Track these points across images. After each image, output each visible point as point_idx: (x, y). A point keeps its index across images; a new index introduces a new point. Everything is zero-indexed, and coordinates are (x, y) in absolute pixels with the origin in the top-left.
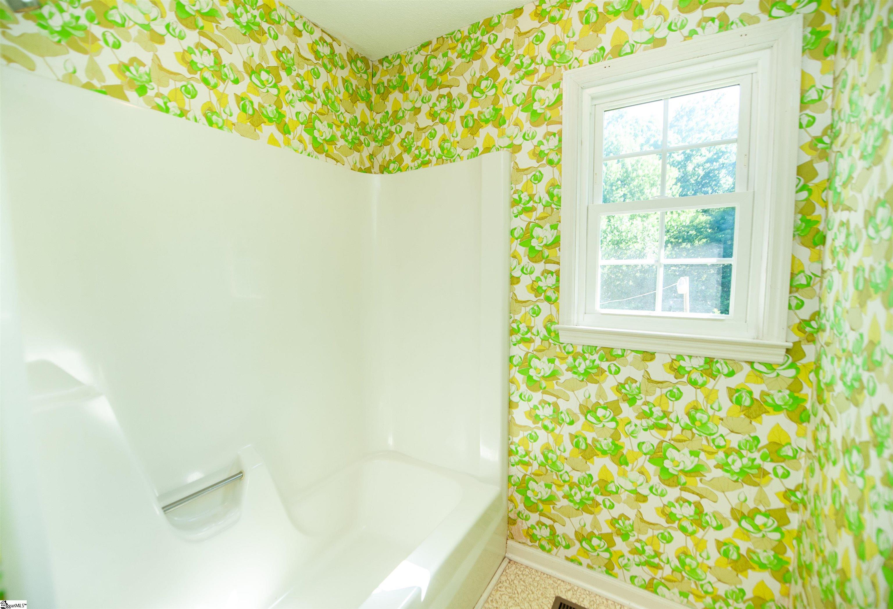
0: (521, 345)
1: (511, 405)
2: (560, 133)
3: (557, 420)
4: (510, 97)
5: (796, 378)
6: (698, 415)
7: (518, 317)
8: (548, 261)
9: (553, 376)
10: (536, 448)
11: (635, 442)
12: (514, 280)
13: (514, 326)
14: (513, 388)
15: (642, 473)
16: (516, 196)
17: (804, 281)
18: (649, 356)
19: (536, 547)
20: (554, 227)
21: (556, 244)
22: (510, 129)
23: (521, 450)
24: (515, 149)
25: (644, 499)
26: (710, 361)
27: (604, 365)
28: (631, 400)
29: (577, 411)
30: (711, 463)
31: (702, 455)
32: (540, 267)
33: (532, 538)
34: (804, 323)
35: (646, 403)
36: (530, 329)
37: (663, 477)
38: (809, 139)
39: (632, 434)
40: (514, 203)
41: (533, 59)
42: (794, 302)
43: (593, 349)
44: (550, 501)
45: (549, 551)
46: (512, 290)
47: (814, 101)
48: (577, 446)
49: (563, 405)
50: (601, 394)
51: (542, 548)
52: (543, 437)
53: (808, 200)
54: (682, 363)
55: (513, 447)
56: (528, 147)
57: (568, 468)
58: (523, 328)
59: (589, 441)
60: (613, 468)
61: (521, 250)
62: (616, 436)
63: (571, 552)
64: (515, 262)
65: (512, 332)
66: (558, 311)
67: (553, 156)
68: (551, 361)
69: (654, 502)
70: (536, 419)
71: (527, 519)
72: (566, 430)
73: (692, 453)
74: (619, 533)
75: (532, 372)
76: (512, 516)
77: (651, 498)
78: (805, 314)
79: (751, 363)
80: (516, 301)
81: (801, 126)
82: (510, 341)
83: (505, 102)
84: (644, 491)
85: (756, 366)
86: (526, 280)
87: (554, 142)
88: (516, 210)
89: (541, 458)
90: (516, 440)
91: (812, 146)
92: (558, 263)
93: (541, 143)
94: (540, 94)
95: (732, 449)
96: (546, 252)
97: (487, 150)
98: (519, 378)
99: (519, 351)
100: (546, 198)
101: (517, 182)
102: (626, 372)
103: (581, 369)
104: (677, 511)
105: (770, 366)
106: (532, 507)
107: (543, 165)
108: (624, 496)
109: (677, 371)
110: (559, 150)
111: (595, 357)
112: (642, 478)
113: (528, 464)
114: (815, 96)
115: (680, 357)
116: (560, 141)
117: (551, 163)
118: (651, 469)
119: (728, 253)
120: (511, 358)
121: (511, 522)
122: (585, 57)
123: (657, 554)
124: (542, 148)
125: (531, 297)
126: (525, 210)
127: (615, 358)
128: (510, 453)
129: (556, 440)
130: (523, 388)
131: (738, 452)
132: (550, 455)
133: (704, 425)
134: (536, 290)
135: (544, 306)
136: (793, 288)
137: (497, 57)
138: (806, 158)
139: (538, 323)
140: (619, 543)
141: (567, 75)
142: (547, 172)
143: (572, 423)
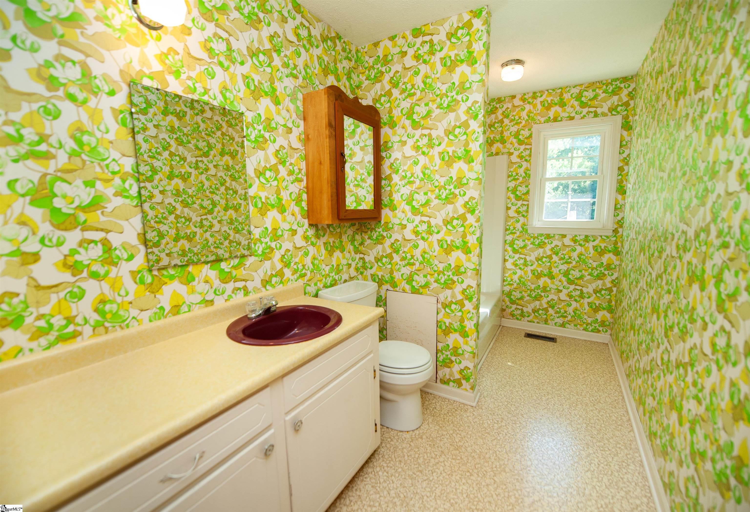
0: (510, 235)
1: (505, 260)
2: (531, 149)
3: (525, 265)
4: (509, 132)
5: (616, 240)
6: (582, 257)
7: (509, 224)
8: (524, 200)
9: (524, 247)
10: (516, 278)
11: (558, 270)
12: (508, 208)
13: (508, 227)
14: (506, 253)
15: (560, 281)
16: (510, 174)
17: (619, 207)
18: (564, 236)
19: (514, 319)
20: (527, 186)
21: (527, 193)
22: (508, 146)
23: (509, 279)
24: (511, 154)
25: (561, 291)
26: (587, 236)
27: (546, 241)
28: (556, 254)
29: (535, 260)
30: (586, 274)
31: (583, 271)
32: (520, 203)
33: (512, 315)
34: (619, 221)
35: (563, 254)
36: (514, 228)
37: (569, 282)
38: (622, 158)
39: (557, 267)
40: (509, 176)
41: (520, 118)
42: (616, 214)
43: (542, 235)
44: (521, 298)
45: (520, 320)
46: (507, 212)
47: (624, 145)
48: (534, 274)
49: (528, 258)
50: (545, 252)
51: (517, 319)
52: (519, 272)
53: (621, 179)
54: (577, 238)
55: (505, 278)
56: (516, 153)
57: (530, 284)
58: (512, 228)
59: (539, 272)
60: (549, 281)
61: (512, 196)
62: (550, 268)
63: (530, 319)
64: (509, 201)
65: (506, 230)
66: (528, 220)
67: (527, 158)
68: (524, 241)
69: (565, 291)
70: (516, 265)
71: (511, 308)
72: (529, 268)
73: (580, 271)
74: (550, 306)
75: (515, 246)
76: (504, 307)
77: (564, 290)
78: (619, 218)
79: (601, 236)
80: (509, 217)
81: (620, 153)
82: (505, 234)
83: (506, 134)
84: (561, 288)
85: (603, 237)
86: (514, 208)
87: (528, 152)
88: (510, 179)
89: (518, 281)
90: (506, 275)
91: (623, 161)
92: (528, 201)
93: (522, 152)
94: (522, 132)
95: (594, 268)
96: (523, 197)
97: (497, 154)
98: (509, 249)
99: (509, 238)
100: (524, 175)
101: (511, 168)
102: (555, 243)
103: (537, 243)
104: (574, 294)
105: (607, 237)
106: (513, 302)
107: (523, 161)
108: (553, 291)
109: (575, 241)
110: (530, 156)
111: (543, 238)
112: (560, 284)
113: (512, 284)
114: (625, 144)
115: (576, 236)
116: (531, 152)
117: (526, 160)
118: (564, 279)
119: (594, 197)
120: (505, 241)
121: (503, 310)
122: (542, 120)
123: (566, 312)
124: (523, 154)
125: (516, 215)
126: (514, 179)
127: (551, 238)
128: (504, 281)
129: (525, 273)
130: (511, 253)
131: (596, 269)
132: (522, 279)
133: (584, 260)
134: (518, 212)
135: (522, 219)
136: (616, 209)
137: (503, 114)
138: (621, 165)
139: (519, 226)
140: (551, 311)
141: (535, 126)
142: (525, 164)
143: (532, 265)
